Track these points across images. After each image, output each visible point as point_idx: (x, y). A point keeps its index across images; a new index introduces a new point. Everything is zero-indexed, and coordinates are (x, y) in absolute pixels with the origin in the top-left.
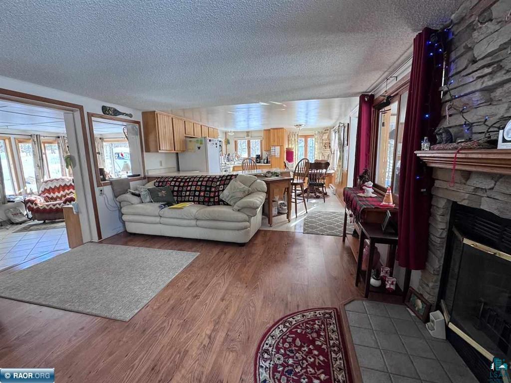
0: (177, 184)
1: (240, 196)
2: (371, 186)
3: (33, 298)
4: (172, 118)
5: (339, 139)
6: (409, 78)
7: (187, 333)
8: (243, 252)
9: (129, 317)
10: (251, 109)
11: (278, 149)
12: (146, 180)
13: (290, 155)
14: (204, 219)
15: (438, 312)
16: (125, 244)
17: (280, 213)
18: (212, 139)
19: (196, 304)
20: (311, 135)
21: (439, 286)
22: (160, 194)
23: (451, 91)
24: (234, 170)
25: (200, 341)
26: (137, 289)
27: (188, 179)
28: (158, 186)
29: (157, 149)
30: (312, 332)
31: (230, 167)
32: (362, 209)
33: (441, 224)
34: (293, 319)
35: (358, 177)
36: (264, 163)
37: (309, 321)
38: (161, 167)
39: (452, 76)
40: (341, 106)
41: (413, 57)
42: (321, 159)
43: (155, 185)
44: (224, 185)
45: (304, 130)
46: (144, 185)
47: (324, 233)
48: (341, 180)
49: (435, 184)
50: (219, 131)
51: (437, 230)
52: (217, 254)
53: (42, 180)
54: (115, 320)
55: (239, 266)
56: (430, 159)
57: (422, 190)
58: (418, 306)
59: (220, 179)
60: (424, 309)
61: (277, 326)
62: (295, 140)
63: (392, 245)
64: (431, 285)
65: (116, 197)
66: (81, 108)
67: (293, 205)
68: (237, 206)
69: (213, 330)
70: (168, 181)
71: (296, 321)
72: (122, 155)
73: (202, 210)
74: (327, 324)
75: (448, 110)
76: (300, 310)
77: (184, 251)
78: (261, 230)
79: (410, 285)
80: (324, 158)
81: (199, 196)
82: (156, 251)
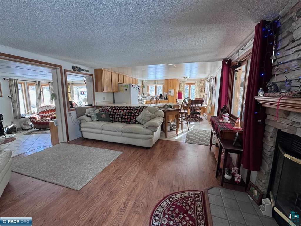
0: (112, 111)
1: (148, 119)
2: (228, 116)
3: (29, 173)
4: (111, 73)
5: (210, 86)
6: (252, 51)
7: (112, 200)
8: (148, 153)
9: (80, 188)
10: (157, 68)
11: (173, 91)
12: (95, 108)
13: (180, 95)
14: (126, 132)
15: (268, 199)
16: (82, 144)
17: (172, 130)
18: (133, 85)
19: (118, 182)
20: (194, 83)
21: (269, 182)
22: (102, 116)
23: (278, 60)
24: (146, 103)
25: (119, 206)
26: (86, 171)
27: (118, 108)
28: (102, 112)
29: (102, 90)
30: (186, 205)
31: (144, 101)
32: (221, 130)
33: (270, 143)
34: (175, 196)
35: (220, 110)
36: (164, 99)
37: (185, 198)
38: (104, 101)
39: (279, 50)
40: (211, 67)
41: (254, 38)
42: (198, 98)
43: (100, 111)
44: (139, 112)
45: (188, 80)
46: (94, 111)
47: (198, 143)
48: (210, 111)
49: (267, 117)
50: (138, 80)
51: (268, 147)
52: (133, 153)
53: (40, 106)
54: (72, 189)
55: (145, 161)
56: (264, 102)
57: (259, 121)
58: (255, 193)
59: (137, 109)
60: (258, 196)
61: (165, 200)
62: (183, 86)
63: (240, 154)
64: (263, 181)
65: (78, 117)
66: (61, 67)
67: (180, 125)
68: (146, 125)
69: (127, 200)
70: (107, 109)
71: (177, 198)
72: (83, 93)
73: (125, 127)
74: (196, 201)
75: (276, 71)
76: (180, 191)
77: (114, 150)
78: (160, 140)
79: (250, 180)
80: (201, 97)
81: (124, 118)
82: (98, 149)
